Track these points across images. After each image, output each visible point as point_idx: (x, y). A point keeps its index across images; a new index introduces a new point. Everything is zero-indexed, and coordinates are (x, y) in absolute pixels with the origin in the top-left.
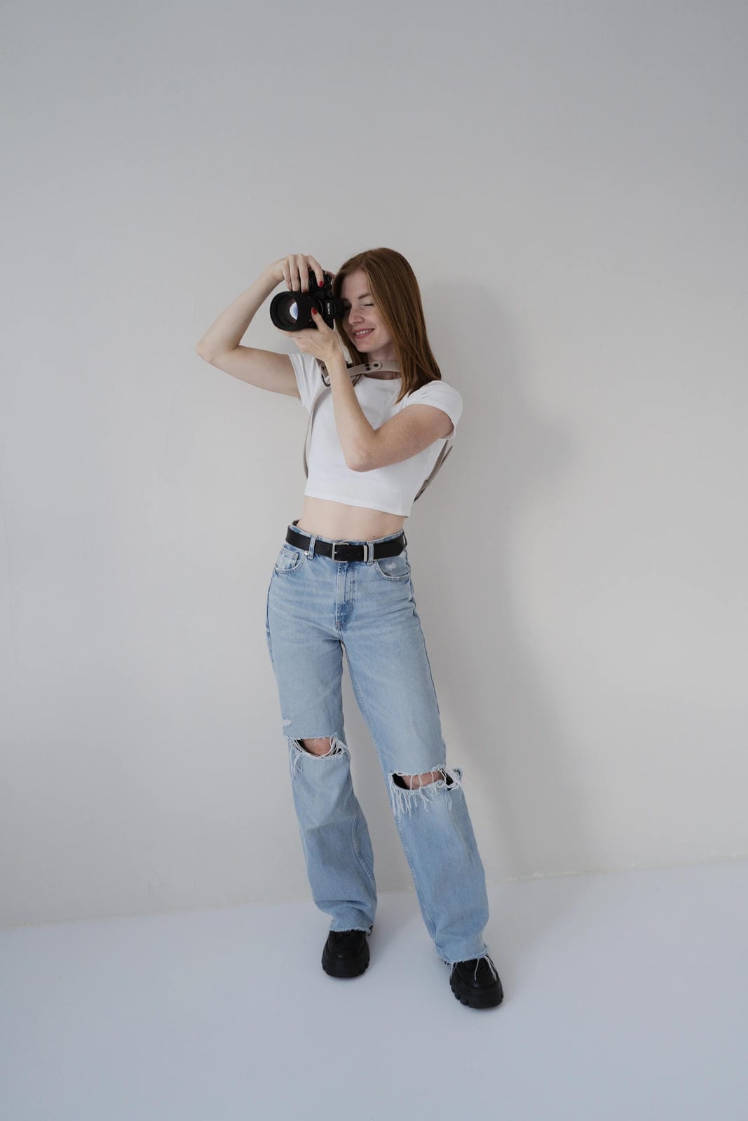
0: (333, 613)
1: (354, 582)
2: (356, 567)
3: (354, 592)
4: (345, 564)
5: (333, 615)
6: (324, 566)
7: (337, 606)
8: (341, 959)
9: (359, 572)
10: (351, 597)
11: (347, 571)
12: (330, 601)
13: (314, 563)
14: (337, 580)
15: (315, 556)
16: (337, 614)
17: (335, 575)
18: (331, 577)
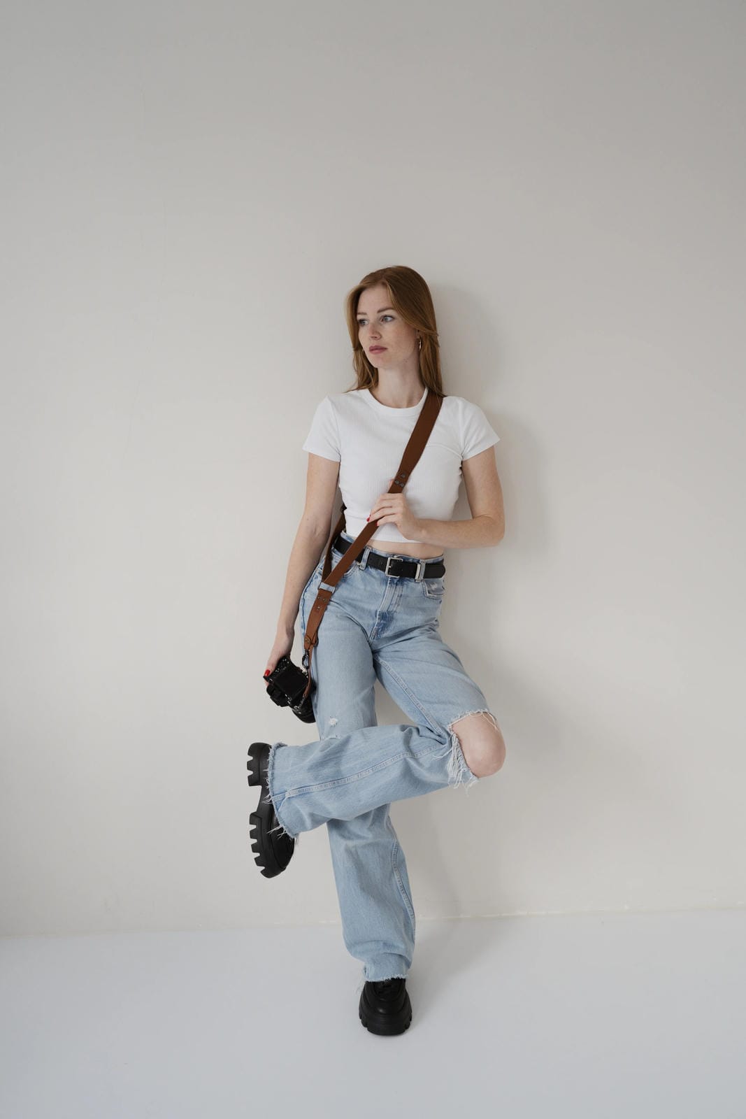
0: (373, 619)
1: (401, 595)
2: (405, 583)
3: (399, 606)
4: (395, 578)
5: (371, 622)
6: (374, 578)
7: (378, 613)
8: (381, 1013)
9: (407, 587)
10: (395, 609)
11: (397, 584)
12: (373, 608)
13: (365, 574)
14: (385, 591)
15: (367, 566)
16: (377, 621)
17: (384, 587)
18: (380, 589)
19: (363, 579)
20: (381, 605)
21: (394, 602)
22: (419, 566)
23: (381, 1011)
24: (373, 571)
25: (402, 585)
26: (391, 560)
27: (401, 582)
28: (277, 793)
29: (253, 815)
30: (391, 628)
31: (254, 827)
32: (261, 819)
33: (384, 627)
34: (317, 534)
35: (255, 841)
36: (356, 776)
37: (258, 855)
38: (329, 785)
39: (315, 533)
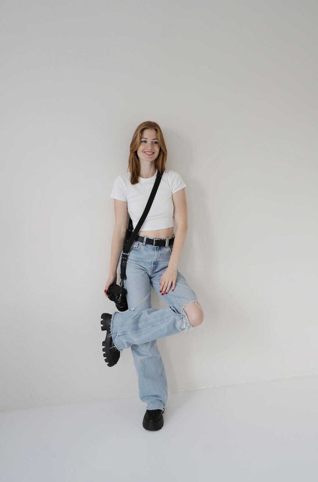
1: (161, 254)
2: (162, 249)
3: (160, 258)
4: (157, 247)
5: (150, 267)
6: (149, 248)
7: (152, 263)
8: (151, 422)
9: (163, 251)
10: (159, 260)
11: (158, 250)
12: (150, 261)
13: (146, 247)
14: (154, 254)
15: (146, 244)
16: (152, 266)
17: (154, 252)
18: (152, 252)
19: (145, 249)
20: (154, 259)
21: (158, 257)
22: (166, 241)
23: (151, 421)
24: (148, 245)
25: (161, 250)
26: (155, 240)
27: (160, 249)
28: (114, 333)
29: (103, 342)
30: (158, 268)
31: (104, 347)
32: (107, 343)
33: (155, 268)
34: (121, 233)
35: (104, 353)
36: (145, 328)
37: (106, 358)
38: (135, 332)
39: (120, 232)
